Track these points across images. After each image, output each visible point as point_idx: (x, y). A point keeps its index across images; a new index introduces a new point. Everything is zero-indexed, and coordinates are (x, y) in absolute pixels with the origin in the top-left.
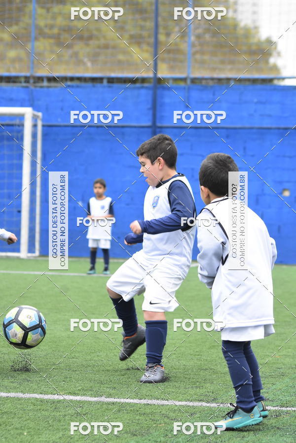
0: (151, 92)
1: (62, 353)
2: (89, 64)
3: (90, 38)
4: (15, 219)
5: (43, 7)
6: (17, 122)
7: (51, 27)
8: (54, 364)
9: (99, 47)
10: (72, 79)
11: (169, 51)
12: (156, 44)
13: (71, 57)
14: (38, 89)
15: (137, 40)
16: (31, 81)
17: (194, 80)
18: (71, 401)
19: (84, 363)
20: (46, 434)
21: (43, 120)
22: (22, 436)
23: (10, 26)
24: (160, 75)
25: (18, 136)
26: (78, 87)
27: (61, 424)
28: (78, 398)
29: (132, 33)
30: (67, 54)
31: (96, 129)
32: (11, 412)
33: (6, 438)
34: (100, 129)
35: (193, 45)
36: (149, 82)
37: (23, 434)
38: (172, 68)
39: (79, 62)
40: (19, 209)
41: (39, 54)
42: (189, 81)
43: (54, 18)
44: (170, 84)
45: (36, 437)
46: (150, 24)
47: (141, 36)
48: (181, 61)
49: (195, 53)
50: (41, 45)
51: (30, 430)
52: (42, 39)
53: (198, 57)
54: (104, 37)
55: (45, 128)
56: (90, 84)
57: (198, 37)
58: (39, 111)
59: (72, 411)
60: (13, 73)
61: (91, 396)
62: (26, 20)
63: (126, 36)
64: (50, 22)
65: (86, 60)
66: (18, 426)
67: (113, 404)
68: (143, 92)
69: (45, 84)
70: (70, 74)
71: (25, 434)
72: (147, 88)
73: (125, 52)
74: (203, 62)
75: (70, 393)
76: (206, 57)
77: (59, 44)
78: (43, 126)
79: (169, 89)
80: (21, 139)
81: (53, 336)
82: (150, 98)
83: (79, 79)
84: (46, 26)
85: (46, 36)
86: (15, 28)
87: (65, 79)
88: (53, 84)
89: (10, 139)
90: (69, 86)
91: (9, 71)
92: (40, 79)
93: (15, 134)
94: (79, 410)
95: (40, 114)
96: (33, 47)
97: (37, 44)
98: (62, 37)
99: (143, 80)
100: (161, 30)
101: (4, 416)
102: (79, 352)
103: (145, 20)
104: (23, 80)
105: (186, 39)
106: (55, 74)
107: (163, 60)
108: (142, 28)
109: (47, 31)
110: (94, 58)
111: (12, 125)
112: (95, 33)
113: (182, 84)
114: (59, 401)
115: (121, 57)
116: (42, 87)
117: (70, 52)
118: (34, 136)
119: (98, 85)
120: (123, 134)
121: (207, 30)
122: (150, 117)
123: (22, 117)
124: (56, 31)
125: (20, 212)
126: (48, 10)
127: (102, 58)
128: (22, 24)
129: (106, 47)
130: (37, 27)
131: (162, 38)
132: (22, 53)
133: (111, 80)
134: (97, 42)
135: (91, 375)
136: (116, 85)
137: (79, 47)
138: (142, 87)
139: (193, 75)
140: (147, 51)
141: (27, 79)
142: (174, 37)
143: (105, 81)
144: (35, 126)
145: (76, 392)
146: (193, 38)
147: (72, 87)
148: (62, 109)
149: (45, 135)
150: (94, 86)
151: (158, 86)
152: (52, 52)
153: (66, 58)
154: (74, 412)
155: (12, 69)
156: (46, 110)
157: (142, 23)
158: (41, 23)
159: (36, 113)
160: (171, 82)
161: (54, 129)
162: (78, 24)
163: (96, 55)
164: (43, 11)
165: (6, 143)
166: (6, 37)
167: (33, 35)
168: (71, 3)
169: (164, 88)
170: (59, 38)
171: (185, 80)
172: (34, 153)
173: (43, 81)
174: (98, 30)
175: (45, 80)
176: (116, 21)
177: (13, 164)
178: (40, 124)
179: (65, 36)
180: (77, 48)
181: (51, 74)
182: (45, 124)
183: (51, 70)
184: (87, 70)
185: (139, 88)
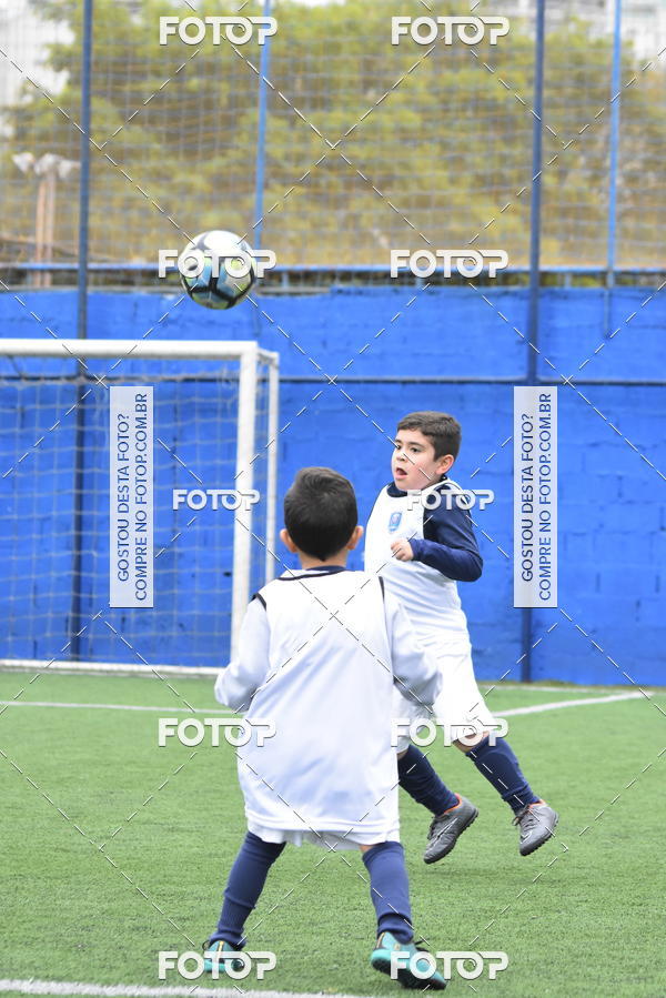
0: (524, 304)
1: (329, 898)
2: (384, 241)
3: (387, 182)
4: (218, 591)
5: (281, 117)
6: (224, 373)
7: (300, 159)
8: (312, 923)
9: (406, 203)
10: (346, 276)
11: (564, 213)
12: (537, 196)
13: (344, 225)
14: (270, 298)
15: (491, 186)
17: (622, 277)
21: (280, 369)
23: (208, 156)
24: (544, 266)
25: (225, 405)
26: (360, 293)
29: (481, 171)
30: (334, 218)
31: (400, 387)
34: (412, 386)
35: (620, 198)
36: (516, 282)
38: (570, 250)
39: (362, 238)
40: (228, 570)
41: (275, 220)
42: (610, 280)
43: (304, 139)
44: (568, 286)
46: (521, 152)
47: (503, 181)
48: (594, 235)
49: (624, 215)
50: (277, 198)
52: (278, 188)
53: (630, 223)
54: (419, 181)
55: (287, 386)
56: (388, 288)
57: (632, 179)
58: (272, 349)
62: (242, 141)
63: (467, 177)
64: (298, 148)
65: (376, 232)
68: (507, 303)
69: (286, 287)
70: (341, 265)
72: (515, 294)
73: (464, 215)
74: (641, 236)
75: (349, 991)
76: (650, 225)
77: (319, 196)
78: (282, 381)
79: (566, 297)
80: (234, 410)
81: (308, 858)
82: (522, 318)
83: (364, 276)
84: (287, 157)
85: (285, 179)
86: (216, 164)
87: (332, 275)
88: (302, 288)
89: (207, 411)
90: (340, 292)
92: (275, 276)
93: (218, 400)
95: (275, 355)
96: (260, 202)
97: (268, 196)
98: (323, 182)
99: (505, 277)
100: (547, 162)
103: (509, 141)
105: (605, 182)
106: (312, 266)
107: (553, 232)
108: (503, 159)
109: (290, 168)
110: (394, 227)
111: (213, 381)
112: (398, 172)
113: (594, 286)
115: (455, 226)
116: (278, 294)
117: (342, 213)
118: (262, 404)
119: (406, 288)
120: (462, 399)
121: (650, 164)
122: (523, 360)
123: (234, 361)
124: (308, 169)
125: (229, 574)
126: (293, 121)
128: (233, 154)
129: (424, 203)
130: (269, 161)
131: (549, 181)
133: (434, 278)
134: (402, 194)
136: (445, 290)
137: (360, 202)
138: (506, 293)
139: (619, 267)
140: (515, 212)
142: (576, 181)
144: (264, 382)
145: (364, 988)
146: (619, 181)
147: (348, 293)
148: (324, 343)
149: (285, 403)
150: (396, 292)
151: (542, 290)
152: (302, 216)
153: (333, 228)
156: (288, 347)
157: (506, 150)
158: (277, 150)
159: (266, 353)
160: (568, 280)
161: (307, 387)
162: (359, 152)
163: (400, 221)
164: (282, 124)
165: (198, 420)
166: (199, 181)
167: (260, 179)
168: (346, 105)
169: (555, 296)
170: (317, 185)
171: (601, 276)
172: (260, 443)
173: (280, 280)
174: (405, 166)
175: (285, 278)
176: (445, 145)
177: (213, 468)
178: (274, 376)
179: (331, 179)
180: (355, 206)
181: (300, 266)
182: (286, 376)
183: (299, 258)
184: (377, 254)
185: (498, 295)
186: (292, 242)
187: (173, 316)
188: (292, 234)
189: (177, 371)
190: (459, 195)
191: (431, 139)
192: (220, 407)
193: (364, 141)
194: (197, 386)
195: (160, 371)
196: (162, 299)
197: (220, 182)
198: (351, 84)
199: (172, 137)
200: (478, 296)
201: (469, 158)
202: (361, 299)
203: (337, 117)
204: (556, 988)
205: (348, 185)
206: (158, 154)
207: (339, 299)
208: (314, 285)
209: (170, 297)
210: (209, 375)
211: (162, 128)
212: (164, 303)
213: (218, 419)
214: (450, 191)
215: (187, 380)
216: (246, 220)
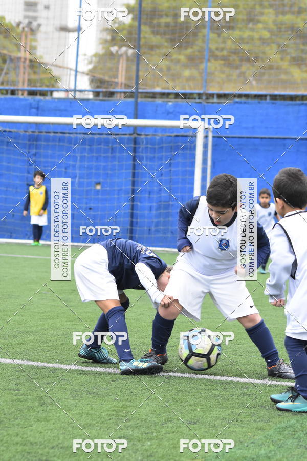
2: (254, 83)
3: (257, 58)
5: (214, 33)
6: (191, 133)
7: (222, 49)
10: (240, 96)
13: (239, 76)
14: (209, 104)
15: (298, 62)
16: (204, 97)
18: (238, 382)
19: (249, 349)
20: (217, 411)
21: (213, 133)
22: (195, 412)
23: (186, 48)
25: (191, 146)
26: (245, 103)
27: (230, 402)
28: (244, 380)
29: (293, 55)
30: (235, 73)
32: (186, 391)
33: (181, 413)
34: (264, 140)
37: (197, 410)
39: (246, 81)
41: (212, 74)
43: (224, 42)
45: (207, 413)
47: (301, 59)
50: (213, 65)
51: (203, 407)
52: (213, 61)
55: (216, 139)
56: (256, 101)
59: (239, 392)
60: (188, 91)
61: (256, 378)
62: (199, 42)
63: (288, 57)
64: (222, 45)
65: (251, 79)
66: (192, 403)
67: (275, 386)
68: (303, 108)
69: (215, 100)
71: (198, 410)
73: (286, 73)
75: (237, 376)
77: (229, 64)
78: (213, 137)
80: (194, 148)
83: (247, 96)
84: (217, 49)
85: (216, 58)
86: (189, 51)
87: (234, 95)
88: (222, 101)
89: (184, 148)
90: (237, 102)
91: (184, 88)
92: (212, 95)
93: (188, 144)
94: (245, 390)
95: (211, 127)
96: (206, 67)
97: (209, 64)
98: (231, 59)
101: (180, 394)
102: (244, 339)
104: (195, 96)
106: (227, 92)
108: (302, 51)
109: (218, 53)
110: (258, 77)
111: (186, 136)
112: (261, 55)
114: (227, 382)
115: (283, 77)
116: (213, 103)
117: (238, 71)
118: (205, 146)
119: (264, 101)
120: (284, 145)
123: (195, 130)
124: (225, 53)
126: (219, 35)
127: (266, 77)
128: (196, 48)
129: (271, 68)
130: (210, 50)
132: (195, 72)
133: (274, 97)
135: (255, 360)
136: (278, 102)
137: (245, 67)
138: (303, 104)
141: (200, 95)
143: (268, 98)
144: (206, 137)
145: (242, 375)
147: (240, 103)
149: (214, 146)
150: (259, 102)
152: (222, 72)
153: (235, 77)
154: (240, 392)
155: (187, 88)
157: (303, 47)
158: (213, 46)
162: (246, 47)
163: (262, 75)
164: (216, 36)
165: (180, 152)
166: (182, 58)
167: (206, 57)
168: (241, 29)
170: (228, 60)
172: (205, 161)
173: (213, 97)
174: (264, 53)
175: (215, 97)
176: (279, 45)
177: (186, 171)
178: (210, 135)
179: (234, 58)
180: (243, 68)
181: (221, 92)
182: (215, 135)
183: (221, 89)
184: (252, 88)
185: (300, 105)
186: (219, 82)
187: (171, 110)
188: (218, 79)
189: (172, 132)
190: (285, 64)
191: (274, 43)
192: (189, 147)
193: (247, 43)
194: (180, 138)
195: (165, 132)
196: (167, 104)
197: (191, 59)
198: (243, 20)
199: (172, 41)
200: (292, 105)
201: (289, 51)
202: (246, 105)
203: (237, 33)
205: (241, 60)
206: (166, 47)
207: (237, 105)
209: (170, 103)
210: (185, 134)
211: (167, 37)
212: (168, 106)
213: (188, 152)
214: (281, 63)
215: (177, 136)
216: (201, 74)
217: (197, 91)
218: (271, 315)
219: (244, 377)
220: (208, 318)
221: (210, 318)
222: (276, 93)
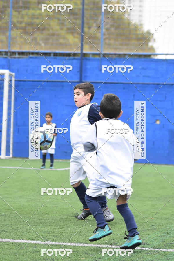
0: (79, 62)
1: (25, 215)
2: (43, 45)
3: (44, 29)
5: (16, 11)
7: (21, 22)
8: (20, 222)
9: (49, 35)
10: (33, 53)
11: (90, 38)
13: (32, 40)
14: (13, 59)
15: (71, 31)
16: (9, 54)
17: (105, 55)
18: (30, 244)
19: (38, 221)
21: (15, 77)
24: (84, 52)
26: (36, 58)
27: (24, 257)
28: (34, 242)
29: (68, 27)
30: (29, 39)
31: (46, 83)
34: (49, 83)
35: (104, 35)
36: (78, 56)
38: (92, 48)
39: (37, 44)
41: (14, 38)
42: (101, 56)
43: (23, 17)
46: (79, 22)
47: (74, 29)
48: (97, 44)
49: (105, 39)
50: (15, 33)
52: (15, 30)
53: (107, 41)
54: (52, 29)
55: (17, 82)
57: (107, 29)
58: (13, 72)
59: (31, 250)
61: (42, 240)
63: (65, 28)
64: (20, 19)
65: (41, 42)
67: (55, 245)
68: (75, 61)
69: (17, 56)
70: (31, 50)
72: (77, 59)
73: (64, 38)
74: (110, 45)
75: (30, 239)
76: (112, 42)
77: (26, 32)
78: (16, 81)
79: (90, 60)
80: (3, 88)
81: (20, 205)
82: (78, 65)
83: (37, 53)
84: (18, 22)
85: (17, 28)
87: (29, 53)
88: (21, 56)
90: (31, 58)
92: (14, 53)
94: (35, 249)
95: (14, 74)
96: (10, 34)
97: (12, 32)
98: (27, 29)
99: (75, 55)
100: (85, 25)
103: (76, 19)
104: (4, 53)
105: (100, 31)
106: (24, 50)
107: (86, 43)
109: (18, 25)
110: (46, 41)
112: (47, 26)
113: (97, 57)
114: (23, 244)
115: (62, 41)
116: (15, 58)
117: (32, 37)
118: (10, 86)
119: (48, 57)
120: (62, 86)
121: (113, 26)
122: (78, 76)
123: (3, 75)
124: (23, 25)
125: (1, 131)
126: (19, 12)
127: (50, 41)
128: (3, 21)
129: (53, 35)
130: (12, 22)
131: (86, 30)
132: (3, 37)
133: (56, 54)
134: (47, 32)
135: (42, 228)
136: (58, 57)
138: (74, 59)
140: (77, 38)
141: (6, 53)
142: (93, 30)
143: (52, 55)
144: (11, 81)
145: (33, 238)
146: (104, 30)
147: (33, 58)
148: (27, 71)
149: (16, 86)
150: (46, 58)
151: (84, 58)
152: (21, 37)
154: (32, 250)
156: (17, 72)
157: (75, 21)
158: (15, 20)
159: (11, 73)
160: (91, 56)
161: (22, 82)
162: (37, 21)
163: (47, 39)
164: (17, 13)
167: (10, 27)
168: (33, 9)
169: (87, 60)
170: (25, 29)
171: (99, 55)
172: (10, 97)
174: (49, 25)
175: (17, 54)
176: (59, 19)
178: (13, 80)
179: (29, 28)
180: (36, 35)
181: (21, 51)
182: (17, 79)
183: (20, 48)
184: (42, 48)
185: (72, 59)
186: (19, 44)
188: (19, 42)
190: (63, 33)
191: (55, 18)
193: (37, 18)
198: (35, 3)
201: (65, 23)
202: (37, 60)
203: (31, 12)
204: (83, 238)
205: (34, 29)
207: (31, 59)
208: (24, 55)
214: (60, 32)
216: (7, 38)
217: (4, 50)
218: (54, 199)
219: (34, 240)
220: (11, 201)
221: (13, 201)
222: (57, 51)
